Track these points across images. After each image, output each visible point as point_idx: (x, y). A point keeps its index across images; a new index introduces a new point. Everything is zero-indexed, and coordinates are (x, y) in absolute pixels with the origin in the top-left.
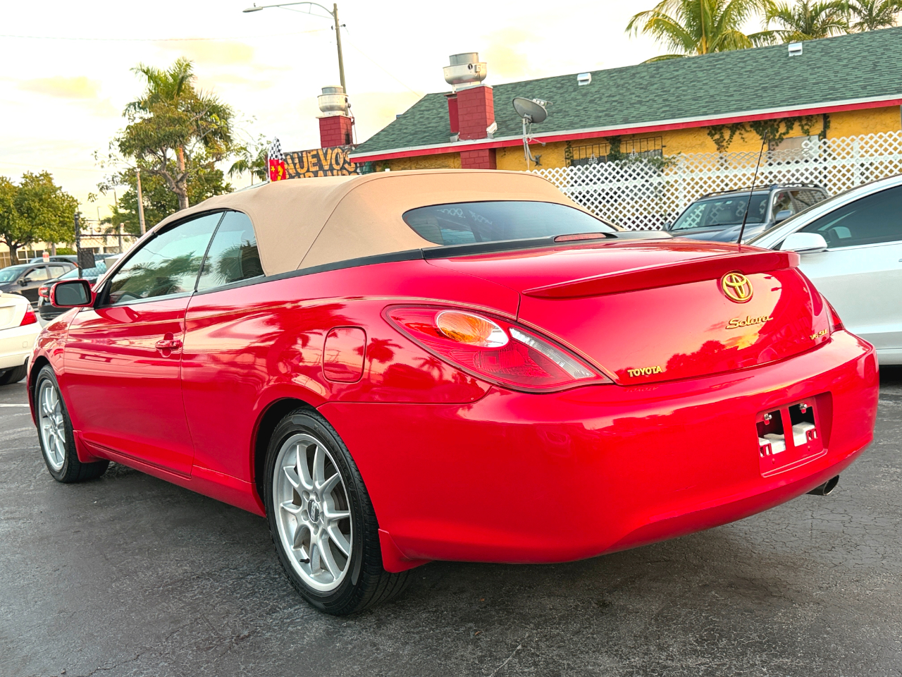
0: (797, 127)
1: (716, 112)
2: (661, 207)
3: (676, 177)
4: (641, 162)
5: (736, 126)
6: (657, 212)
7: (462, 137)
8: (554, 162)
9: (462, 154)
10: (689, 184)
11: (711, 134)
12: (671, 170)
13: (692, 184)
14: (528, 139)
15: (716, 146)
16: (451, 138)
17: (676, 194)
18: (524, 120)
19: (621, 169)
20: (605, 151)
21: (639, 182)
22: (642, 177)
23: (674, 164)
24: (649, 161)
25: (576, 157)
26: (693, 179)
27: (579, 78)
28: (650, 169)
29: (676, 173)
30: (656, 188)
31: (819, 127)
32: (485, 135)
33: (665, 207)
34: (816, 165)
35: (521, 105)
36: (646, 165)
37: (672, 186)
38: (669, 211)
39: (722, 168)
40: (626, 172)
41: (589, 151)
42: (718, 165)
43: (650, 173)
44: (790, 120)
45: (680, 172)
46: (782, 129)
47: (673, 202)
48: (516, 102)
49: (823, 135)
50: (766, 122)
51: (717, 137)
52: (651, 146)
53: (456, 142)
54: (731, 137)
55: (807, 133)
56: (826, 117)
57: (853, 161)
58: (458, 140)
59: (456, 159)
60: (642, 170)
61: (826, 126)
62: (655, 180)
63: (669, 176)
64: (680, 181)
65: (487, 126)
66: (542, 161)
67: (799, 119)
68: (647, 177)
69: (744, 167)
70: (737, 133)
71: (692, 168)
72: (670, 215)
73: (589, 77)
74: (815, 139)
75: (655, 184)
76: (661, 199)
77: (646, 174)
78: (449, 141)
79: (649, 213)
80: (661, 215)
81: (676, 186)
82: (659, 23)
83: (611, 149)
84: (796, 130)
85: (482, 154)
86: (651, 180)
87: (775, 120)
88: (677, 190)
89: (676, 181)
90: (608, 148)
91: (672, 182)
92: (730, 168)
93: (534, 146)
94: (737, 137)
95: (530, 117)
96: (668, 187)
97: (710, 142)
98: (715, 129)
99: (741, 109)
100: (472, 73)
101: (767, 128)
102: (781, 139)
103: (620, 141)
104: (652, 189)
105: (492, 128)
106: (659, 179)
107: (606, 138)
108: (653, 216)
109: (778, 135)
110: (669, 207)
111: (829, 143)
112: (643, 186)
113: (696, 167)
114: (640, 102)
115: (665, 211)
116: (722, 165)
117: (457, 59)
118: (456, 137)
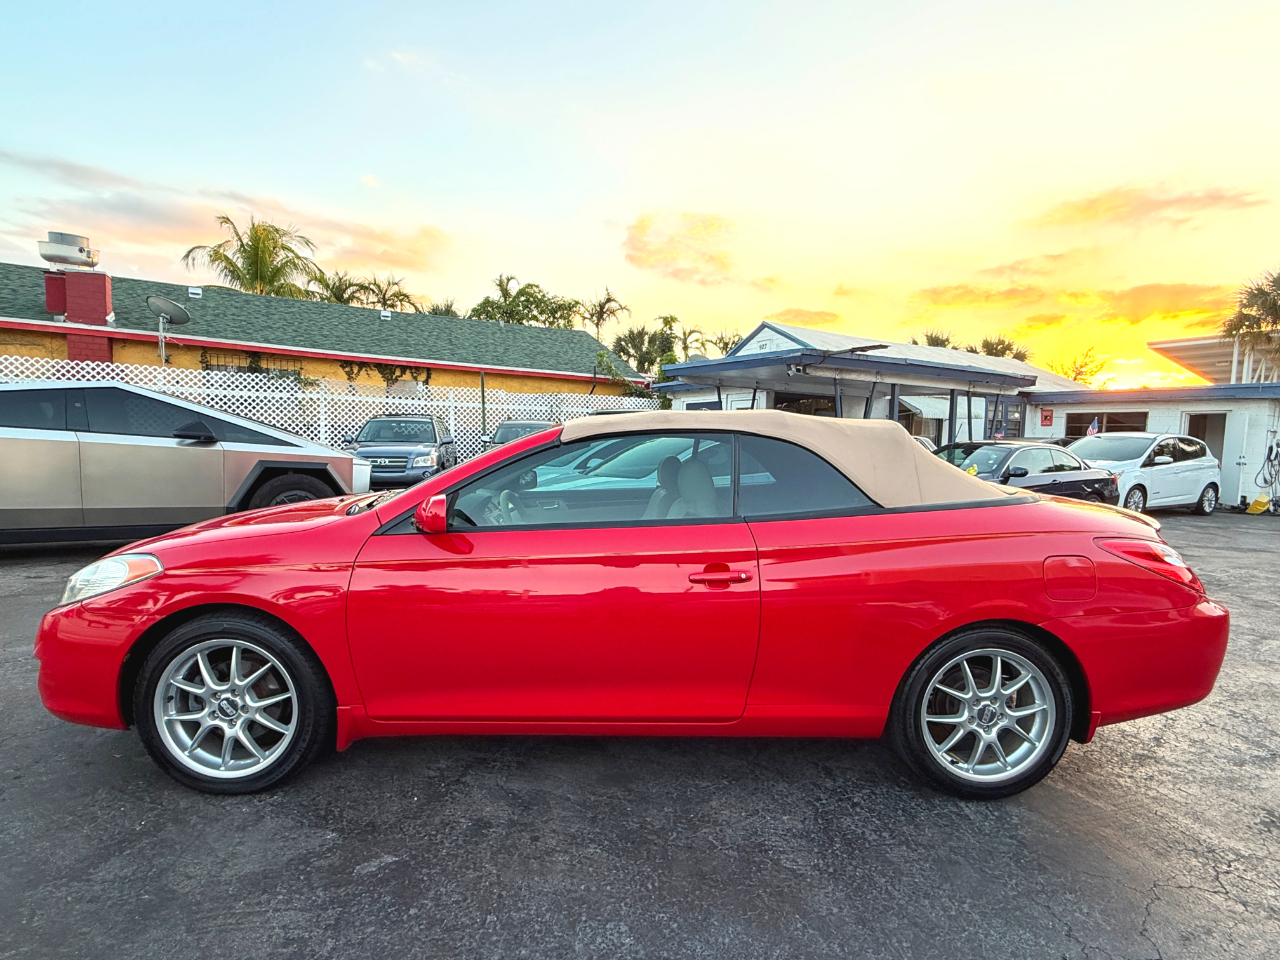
0: (408, 372)
1: (350, 351)
2: (304, 419)
3: (319, 396)
4: (288, 378)
5: (363, 364)
6: (301, 422)
7: (69, 319)
8: (187, 363)
9: (68, 336)
10: (329, 403)
11: (344, 368)
12: (314, 390)
13: (332, 403)
14: (165, 338)
15: (346, 377)
16: (56, 317)
17: (318, 409)
18: (161, 319)
19: (268, 381)
20: (245, 363)
21: (285, 395)
22: (288, 392)
23: (318, 386)
24: (296, 379)
25: (214, 362)
26: (333, 400)
27: (190, 290)
28: (296, 385)
29: (318, 393)
30: (300, 402)
31: (423, 377)
32: (105, 323)
33: (308, 419)
34: (426, 403)
35: (158, 303)
36: (292, 382)
37: (315, 403)
38: (311, 422)
39: (350, 394)
40: (273, 384)
41: (227, 360)
42: (347, 391)
43: (296, 389)
44: (404, 368)
45: (322, 392)
46: (398, 373)
47: (315, 416)
48: (150, 300)
49: (426, 382)
50: (387, 365)
51: (347, 369)
52: (291, 367)
53: (61, 323)
54: (359, 371)
55: (415, 378)
56: (429, 370)
57: (450, 404)
58: (64, 321)
59: (54, 340)
60: (288, 385)
61: (429, 377)
62: (300, 395)
63: (310, 394)
64: (322, 399)
65: (107, 314)
66: (171, 360)
67: (410, 368)
68: (292, 392)
69: (374, 396)
70: (364, 369)
71: (333, 390)
72: (312, 426)
73: (200, 291)
74: (421, 384)
75: (300, 399)
76: (304, 412)
77: (292, 389)
78: (52, 320)
79: (293, 422)
80: (304, 425)
81: (318, 403)
82: (217, 256)
83: (251, 362)
84: (407, 376)
85: (98, 341)
86: (296, 395)
87: (393, 365)
88: (319, 406)
89: (318, 399)
90: (248, 361)
91: (315, 399)
92: (357, 395)
93: (171, 345)
94: (363, 372)
95: (168, 317)
96: (311, 403)
97: (341, 372)
98: (346, 363)
99: (370, 352)
100: (83, 257)
101: (387, 370)
102: (396, 380)
103: (259, 357)
104: (297, 402)
105: (111, 317)
106: (304, 395)
107: (246, 352)
108: (297, 425)
109: (394, 377)
110: (312, 419)
111: (430, 388)
112: (289, 399)
113: (336, 390)
114: (271, 328)
115: (308, 422)
116: (350, 392)
117: (60, 238)
118: (62, 318)
